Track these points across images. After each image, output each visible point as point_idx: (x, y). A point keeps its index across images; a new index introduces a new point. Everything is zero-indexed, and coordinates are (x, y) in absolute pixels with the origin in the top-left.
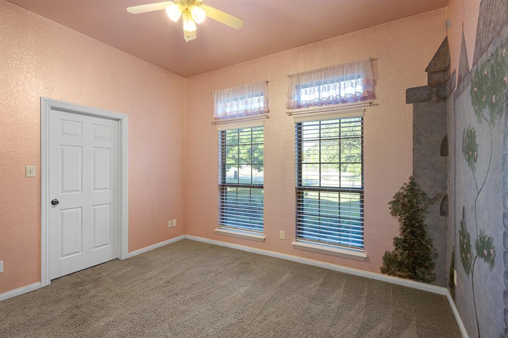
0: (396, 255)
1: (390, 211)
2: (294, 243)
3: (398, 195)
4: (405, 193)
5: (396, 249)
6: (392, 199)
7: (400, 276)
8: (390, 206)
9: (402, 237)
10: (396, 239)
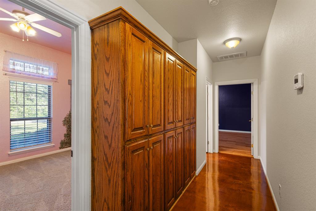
0: (65, 140)
1: (63, 124)
2: (9, 153)
3: (65, 118)
4: (68, 117)
5: (65, 138)
6: (64, 120)
7: (66, 148)
8: (63, 122)
9: (67, 133)
10: (65, 134)
